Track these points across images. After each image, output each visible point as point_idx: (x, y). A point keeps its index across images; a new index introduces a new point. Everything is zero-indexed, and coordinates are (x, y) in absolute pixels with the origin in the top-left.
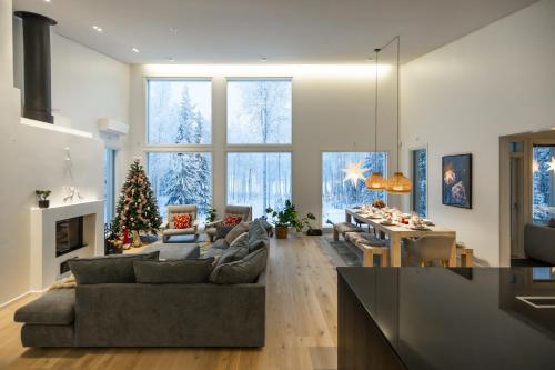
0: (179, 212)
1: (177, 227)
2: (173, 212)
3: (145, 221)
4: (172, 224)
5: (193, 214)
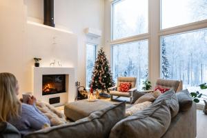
0: (124, 81)
1: (121, 91)
2: (121, 81)
3: (103, 84)
4: (118, 89)
5: (132, 83)
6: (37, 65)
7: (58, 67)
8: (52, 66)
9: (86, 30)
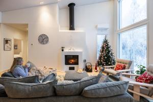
2: (118, 62)
6: (63, 50)
7: (73, 51)
8: (70, 51)
9: (96, 26)
